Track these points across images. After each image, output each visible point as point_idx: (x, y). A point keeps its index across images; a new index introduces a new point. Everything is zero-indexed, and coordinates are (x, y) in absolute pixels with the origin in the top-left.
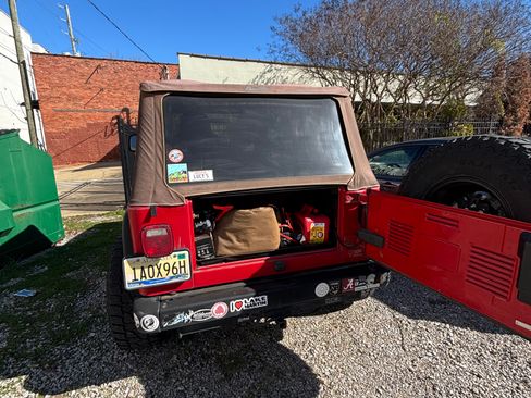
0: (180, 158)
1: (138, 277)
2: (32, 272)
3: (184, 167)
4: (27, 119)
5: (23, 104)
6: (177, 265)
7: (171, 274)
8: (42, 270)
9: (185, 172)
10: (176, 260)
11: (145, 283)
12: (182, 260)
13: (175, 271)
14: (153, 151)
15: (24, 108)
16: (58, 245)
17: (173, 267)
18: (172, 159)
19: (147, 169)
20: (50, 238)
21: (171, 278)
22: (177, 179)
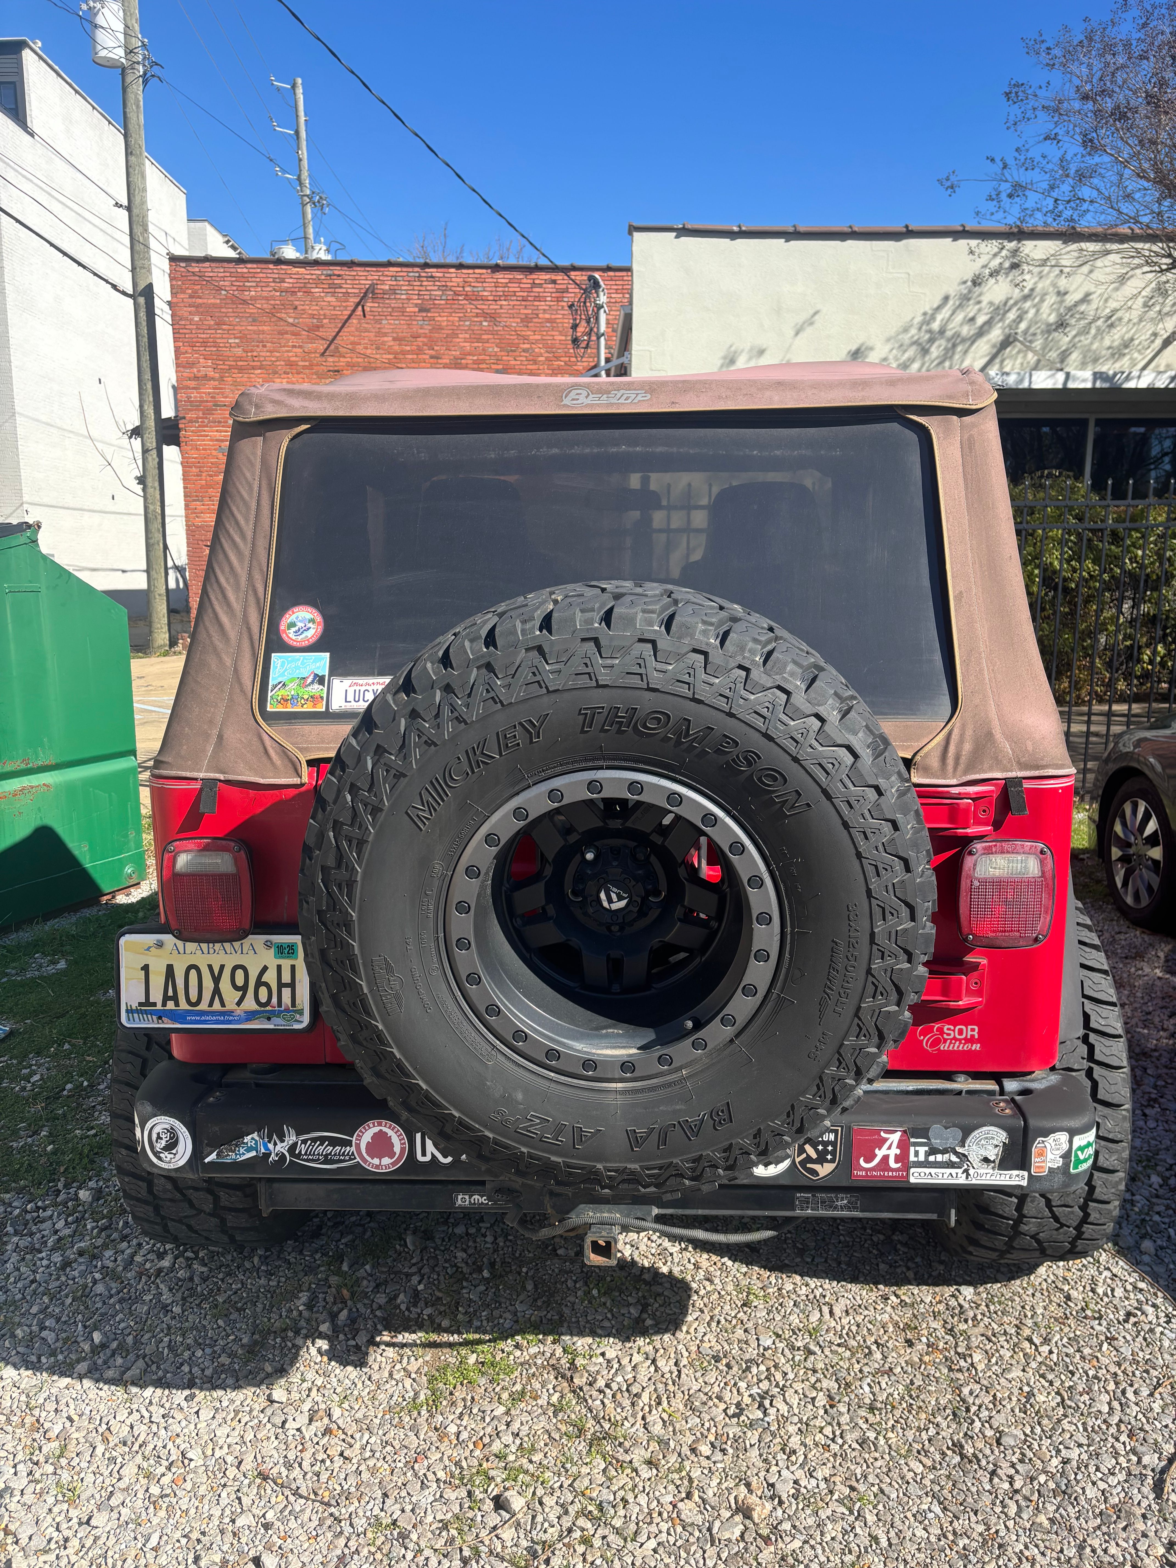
0: (313, 633)
1: (156, 996)
2: (23, 970)
3: (321, 662)
4: (141, 480)
5: (136, 432)
6: (270, 977)
7: (250, 1004)
8: (51, 969)
9: (321, 680)
10: (269, 958)
11: (174, 1016)
12: (286, 964)
13: (263, 993)
14: (237, 606)
15: (137, 443)
16: (121, 899)
17: (259, 983)
18: (290, 636)
19: (213, 664)
20: (96, 876)
21: (251, 1016)
22: (294, 699)
